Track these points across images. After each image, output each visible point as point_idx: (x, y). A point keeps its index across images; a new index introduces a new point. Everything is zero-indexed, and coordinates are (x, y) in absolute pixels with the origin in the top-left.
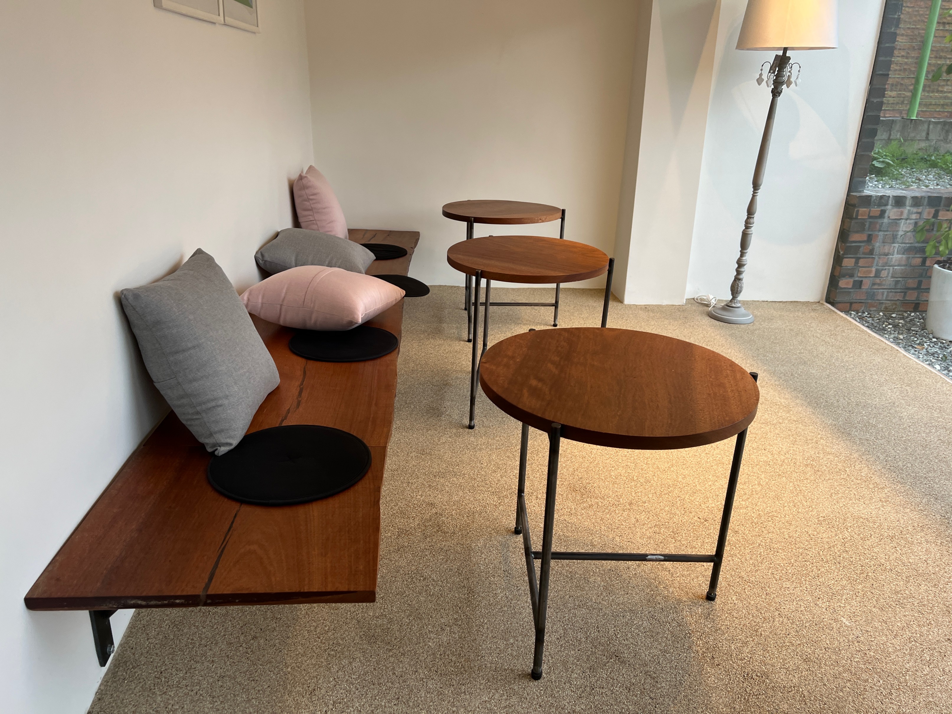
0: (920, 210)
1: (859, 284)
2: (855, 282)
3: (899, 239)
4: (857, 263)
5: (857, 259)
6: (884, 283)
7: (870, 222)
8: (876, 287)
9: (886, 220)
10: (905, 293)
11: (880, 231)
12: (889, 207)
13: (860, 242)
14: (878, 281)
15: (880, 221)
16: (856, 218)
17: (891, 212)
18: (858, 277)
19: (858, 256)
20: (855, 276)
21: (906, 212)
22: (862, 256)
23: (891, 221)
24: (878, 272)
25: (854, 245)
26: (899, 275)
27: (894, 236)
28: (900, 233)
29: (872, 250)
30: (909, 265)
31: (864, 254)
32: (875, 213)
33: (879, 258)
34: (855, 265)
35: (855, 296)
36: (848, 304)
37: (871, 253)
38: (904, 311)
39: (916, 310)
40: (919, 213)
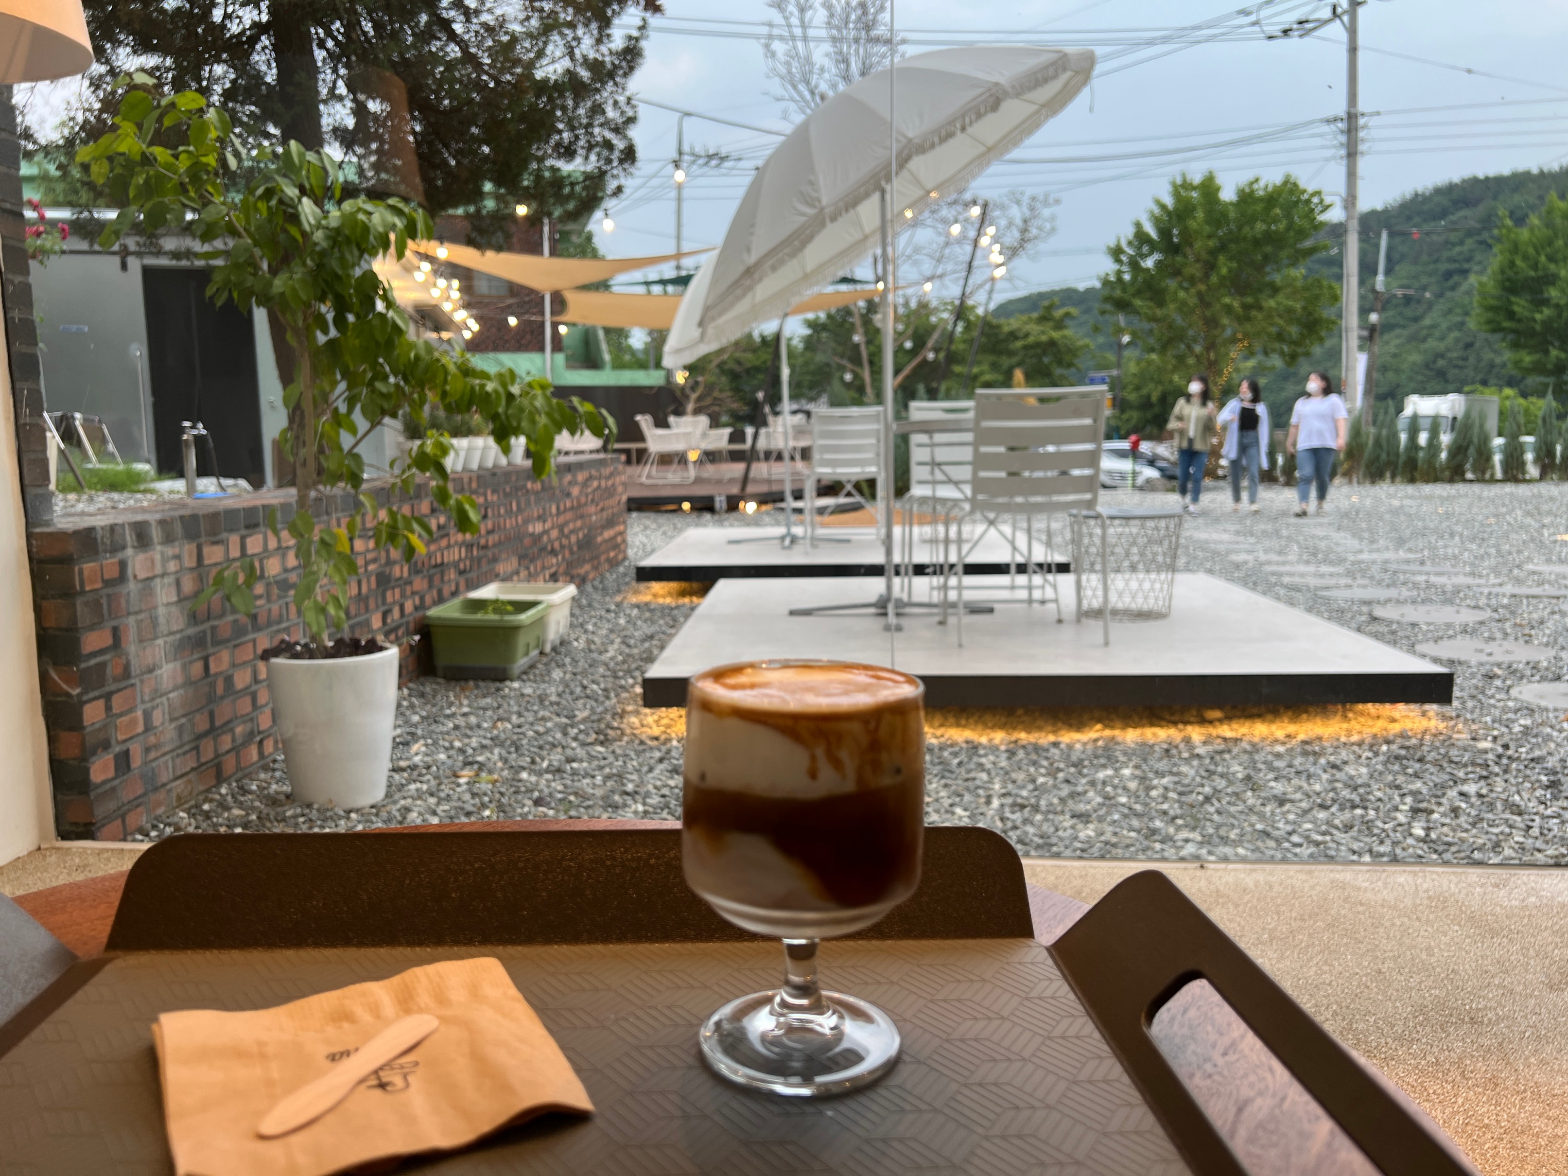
0: (177, 551)
1: (123, 761)
2: (117, 757)
3: (163, 627)
4: (108, 708)
5: (108, 696)
6: (162, 739)
7: (109, 596)
8: (153, 755)
9: (132, 586)
10: (197, 748)
11: (129, 614)
12: (129, 552)
13: (102, 652)
14: (152, 740)
15: (123, 590)
16: (83, 592)
17: (136, 563)
18: (118, 743)
19: (107, 689)
20: (113, 742)
21: (158, 557)
22: (113, 687)
23: (140, 585)
24: (147, 715)
25: (93, 662)
26: (180, 712)
27: (154, 621)
28: (161, 611)
29: (127, 667)
30: (189, 683)
31: (116, 680)
32: (112, 572)
33: (142, 681)
34: (108, 716)
35: (126, 795)
36: (119, 822)
37: (126, 673)
38: (208, 790)
39: (220, 778)
40: (177, 557)
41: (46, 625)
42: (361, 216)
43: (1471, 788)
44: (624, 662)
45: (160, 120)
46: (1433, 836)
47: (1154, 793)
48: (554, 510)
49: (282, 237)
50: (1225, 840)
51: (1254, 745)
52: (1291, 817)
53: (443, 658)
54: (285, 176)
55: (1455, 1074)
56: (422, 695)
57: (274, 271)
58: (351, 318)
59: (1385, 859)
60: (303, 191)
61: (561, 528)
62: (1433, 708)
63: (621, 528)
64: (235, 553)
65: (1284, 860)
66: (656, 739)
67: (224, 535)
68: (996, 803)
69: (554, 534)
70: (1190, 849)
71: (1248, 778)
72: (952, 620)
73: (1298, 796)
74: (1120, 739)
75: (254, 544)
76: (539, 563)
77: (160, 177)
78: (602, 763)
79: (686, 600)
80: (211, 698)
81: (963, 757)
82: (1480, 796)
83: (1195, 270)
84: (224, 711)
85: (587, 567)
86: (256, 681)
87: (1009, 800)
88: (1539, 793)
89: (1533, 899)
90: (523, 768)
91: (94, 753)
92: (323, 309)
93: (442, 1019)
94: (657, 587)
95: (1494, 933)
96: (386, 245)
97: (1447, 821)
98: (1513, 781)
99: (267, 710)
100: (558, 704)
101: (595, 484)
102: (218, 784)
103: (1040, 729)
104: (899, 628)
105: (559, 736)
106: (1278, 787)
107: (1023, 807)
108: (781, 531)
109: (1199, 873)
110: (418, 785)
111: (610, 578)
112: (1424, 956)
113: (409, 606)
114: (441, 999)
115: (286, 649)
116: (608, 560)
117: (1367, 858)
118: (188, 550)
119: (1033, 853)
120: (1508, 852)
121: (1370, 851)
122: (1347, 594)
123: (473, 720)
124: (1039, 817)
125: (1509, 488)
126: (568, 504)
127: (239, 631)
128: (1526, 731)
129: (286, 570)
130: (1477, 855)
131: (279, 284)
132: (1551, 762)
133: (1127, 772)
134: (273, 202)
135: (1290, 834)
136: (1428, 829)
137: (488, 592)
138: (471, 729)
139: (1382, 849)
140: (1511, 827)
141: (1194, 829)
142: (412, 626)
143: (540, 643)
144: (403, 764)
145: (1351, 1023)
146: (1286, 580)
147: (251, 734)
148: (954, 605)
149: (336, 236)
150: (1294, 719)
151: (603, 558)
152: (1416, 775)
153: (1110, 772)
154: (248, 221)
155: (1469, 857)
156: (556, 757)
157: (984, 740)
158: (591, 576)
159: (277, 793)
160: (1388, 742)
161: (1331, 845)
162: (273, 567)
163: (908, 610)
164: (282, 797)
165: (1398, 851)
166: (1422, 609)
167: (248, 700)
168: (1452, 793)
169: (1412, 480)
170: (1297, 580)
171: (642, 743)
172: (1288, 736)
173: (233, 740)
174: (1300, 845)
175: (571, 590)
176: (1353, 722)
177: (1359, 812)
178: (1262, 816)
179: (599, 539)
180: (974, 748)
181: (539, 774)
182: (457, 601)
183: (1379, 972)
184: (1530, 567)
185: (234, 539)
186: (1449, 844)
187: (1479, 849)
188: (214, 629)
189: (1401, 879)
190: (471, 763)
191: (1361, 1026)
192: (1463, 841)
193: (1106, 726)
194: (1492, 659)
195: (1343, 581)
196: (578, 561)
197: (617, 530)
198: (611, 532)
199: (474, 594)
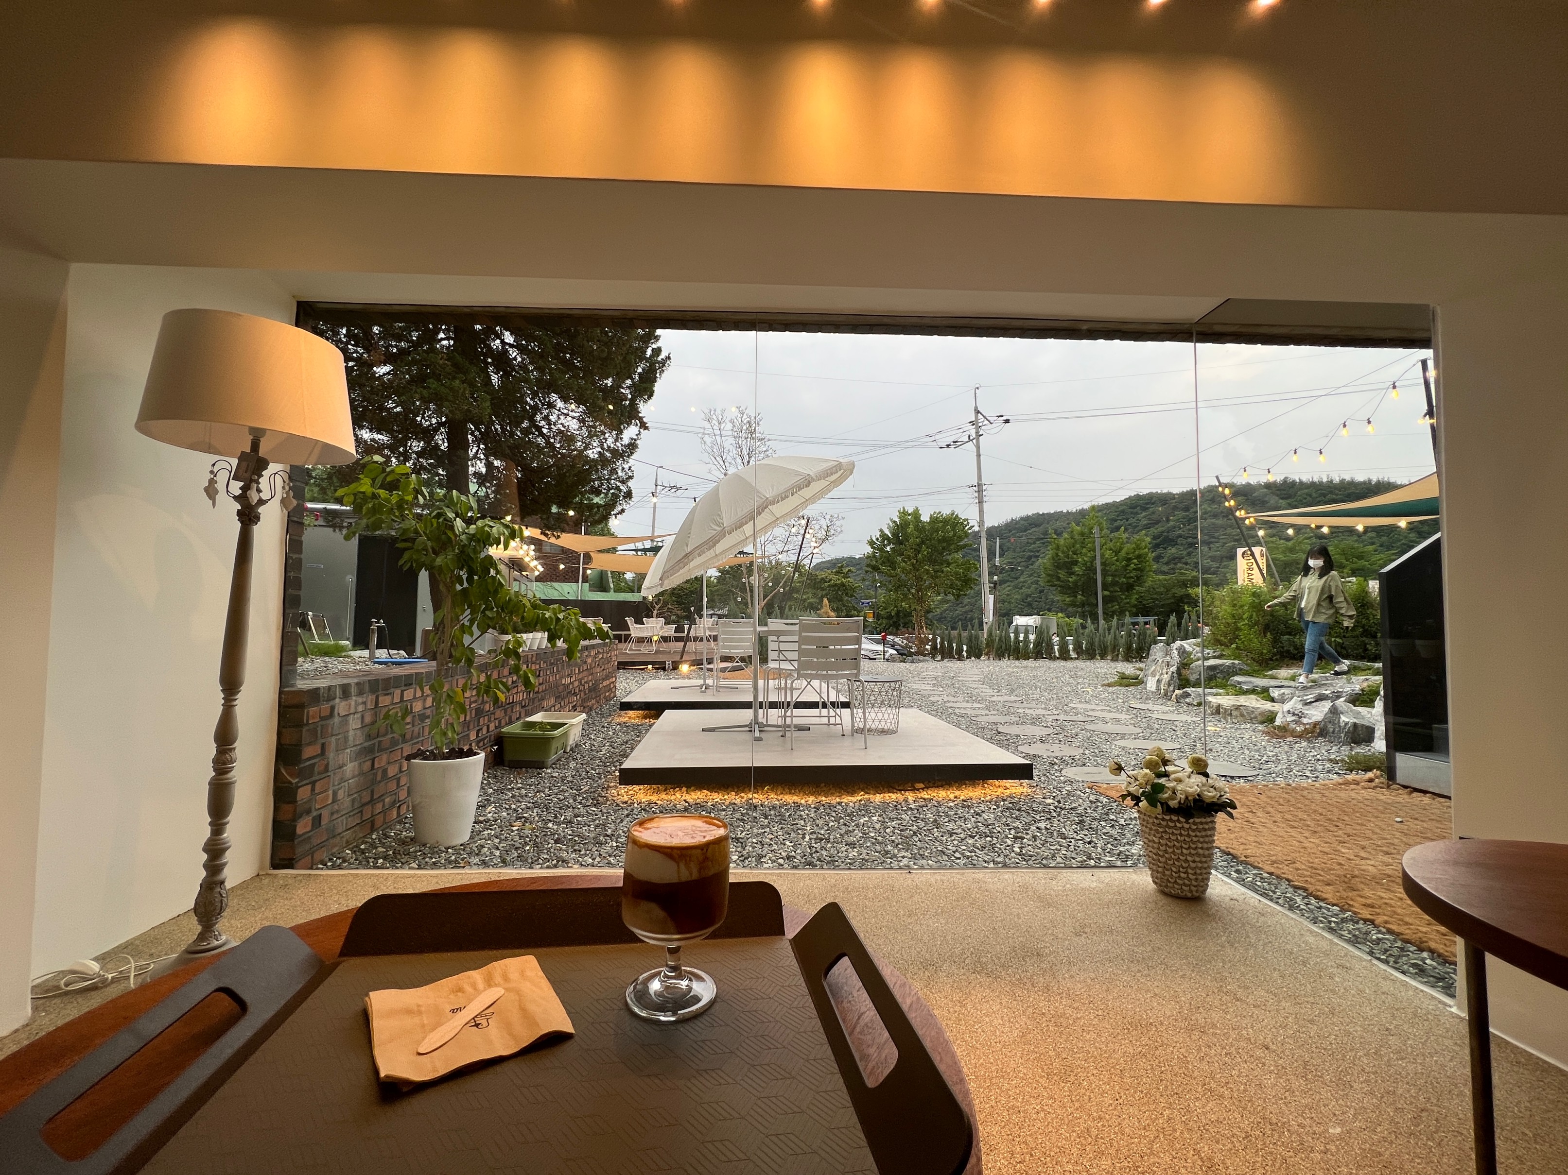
0: (364, 700)
1: (317, 821)
2: (314, 818)
3: (351, 743)
4: (313, 790)
5: (313, 783)
6: (342, 807)
7: (322, 726)
8: (335, 816)
9: (336, 720)
10: (361, 812)
11: (332, 735)
12: (337, 700)
13: (313, 758)
14: (336, 807)
15: (330, 722)
16: (308, 724)
17: (341, 707)
18: (316, 810)
19: (314, 779)
20: (313, 809)
21: (353, 703)
22: (317, 778)
23: (340, 719)
24: (335, 794)
25: (308, 763)
26: (355, 790)
27: (346, 739)
28: (351, 733)
29: (327, 765)
30: (361, 774)
31: (319, 773)
32: (325, 713)
33: (334, 774)
34: (312, 794)
35: (315, 841)
36: (310, 857)
37: (326, 769)
38: (365, 837)
39: (373, 829)
40: (364, 703)
41: (283, 742)
42: (487, 528)
43: (1042, 825)
44: (610, 757)
45: (385, 478)
46: (1024, 852)
47: (888, 830)
49: (443, 537)
50: (923, 857)
51: (939, 802)
52: (956, 842)
53: (508, 756)
54: (448, 507)
55: (1029, 985)
56: (495, 777)
57: (436, 553)
58: (476, 578)
59: (1000, 865)
60: (457, 515)
61: (580, 681)
62: (1025, 782)
63: (614, 679)
64: (397, 699)
65: (951, 867)
66: (626, 803)
67: (392, 690)
68: (807, 838)
69: (576, 684)
70: (905, 861)
71: (935, 821)
72: (788, 734)
73: (960, 831)
74: (872, 800)
75: (408, 695)
76: (567, 701)
77: (380, 504)
78: (595, 817)
79: (647, 721)
80: (374, 782)
81: (791, 812)
82: (1047, 829)
83: (911, 553)
84: (380, 790)
85: (593, 701)
86: (401, 772)
87: (814, 836)
88: (1074, 827)
89: (1068, 886)
90: (550, 821)
91: (301, 817)
92: (461, 573)
93: (506, 989)
94: (631, 713)
95: (1049, 905)
96: (498, 544)
97: (1031, 843)
98: (1062, 820)
99: (405, 788)
100: (572, 782)
101: (601, 656)
102: (372, 832)
103: (832, 794)
104: (759, 739)
105: (571, 801)
106: (951, 826)
107: (821, 840)
108: (702, 682)
109: (908, 876)
110: (489, 831)
111: (606, 707)
112: (1016, 920)
113: (492, 727)
114: (506, 978)
115: (421, 755)
116: (605, 697)
117: (992, 865)
118: (370, 699)
119: (825, 867)
120: (1059, 860)
121: (993, 861)
122: (986, 719)
123: (523, 792)
124: (829, 845)
125: (1063, 663)
126: (585, 668)
127: (394, 743)
128: (1069, 793)
129: (425, 709)
130: (1044, 862)
131: (439, 561)
132: (1080, 810)
133: (875, 818)
134: (441, 520)
135: (954, 852)
136: (1021, 848)
137: (537, 718)
138: (522, 797)
139: (999, 859)
140: (1060, 846)
141: (907, 851)
142: (493, 740)
143: (564, 746)
144: (481, 819)
145: (979, 958)
146: (957, 711)
147: (394, 802)
148: (789, 726)
149: (472, 537)
150: (959, 788)
151: (602, 697)
152: (1017, 818)
153: (867, 819)
154: (426, 528)
155: (1040, 863)
156: (569, 814)
157: (803, 802)
158: (595, 707)
159: (406, 837)
160: (1004, 800)
161: (975, 858)
162: (417, 707)
163: (765, 729)
164: (409, 840)
165: (1007, 860)
166: (1021, 727)
167: (395, 781)
168: (1033, 828)
169: (1018, 659)
170: (962, 711)
171: (618, 805)
172: (956, 797)
173: (383, 806)
174: (960, 858)
175: (584, 716)
177: (989, 839)
178: (941, 842)
179: (601, 686)
180: (797, 806)
181: (559, 824)
182: (519, 723)
183: (994, 929)
184: (1072, 705)
185: (398, 692)
186: (1031, 856)
187: (1046, 858)
188: (380, 742)
189: (1006, 877)
190: (520, 818)
191: (984, 960)
192: (1038, 854)
193: (866, 793)
194: (1053, 755)
195: (984, 712)
196: (589, 699)
197: (611, 680)
198: (608, 682)
199: (529, 719)
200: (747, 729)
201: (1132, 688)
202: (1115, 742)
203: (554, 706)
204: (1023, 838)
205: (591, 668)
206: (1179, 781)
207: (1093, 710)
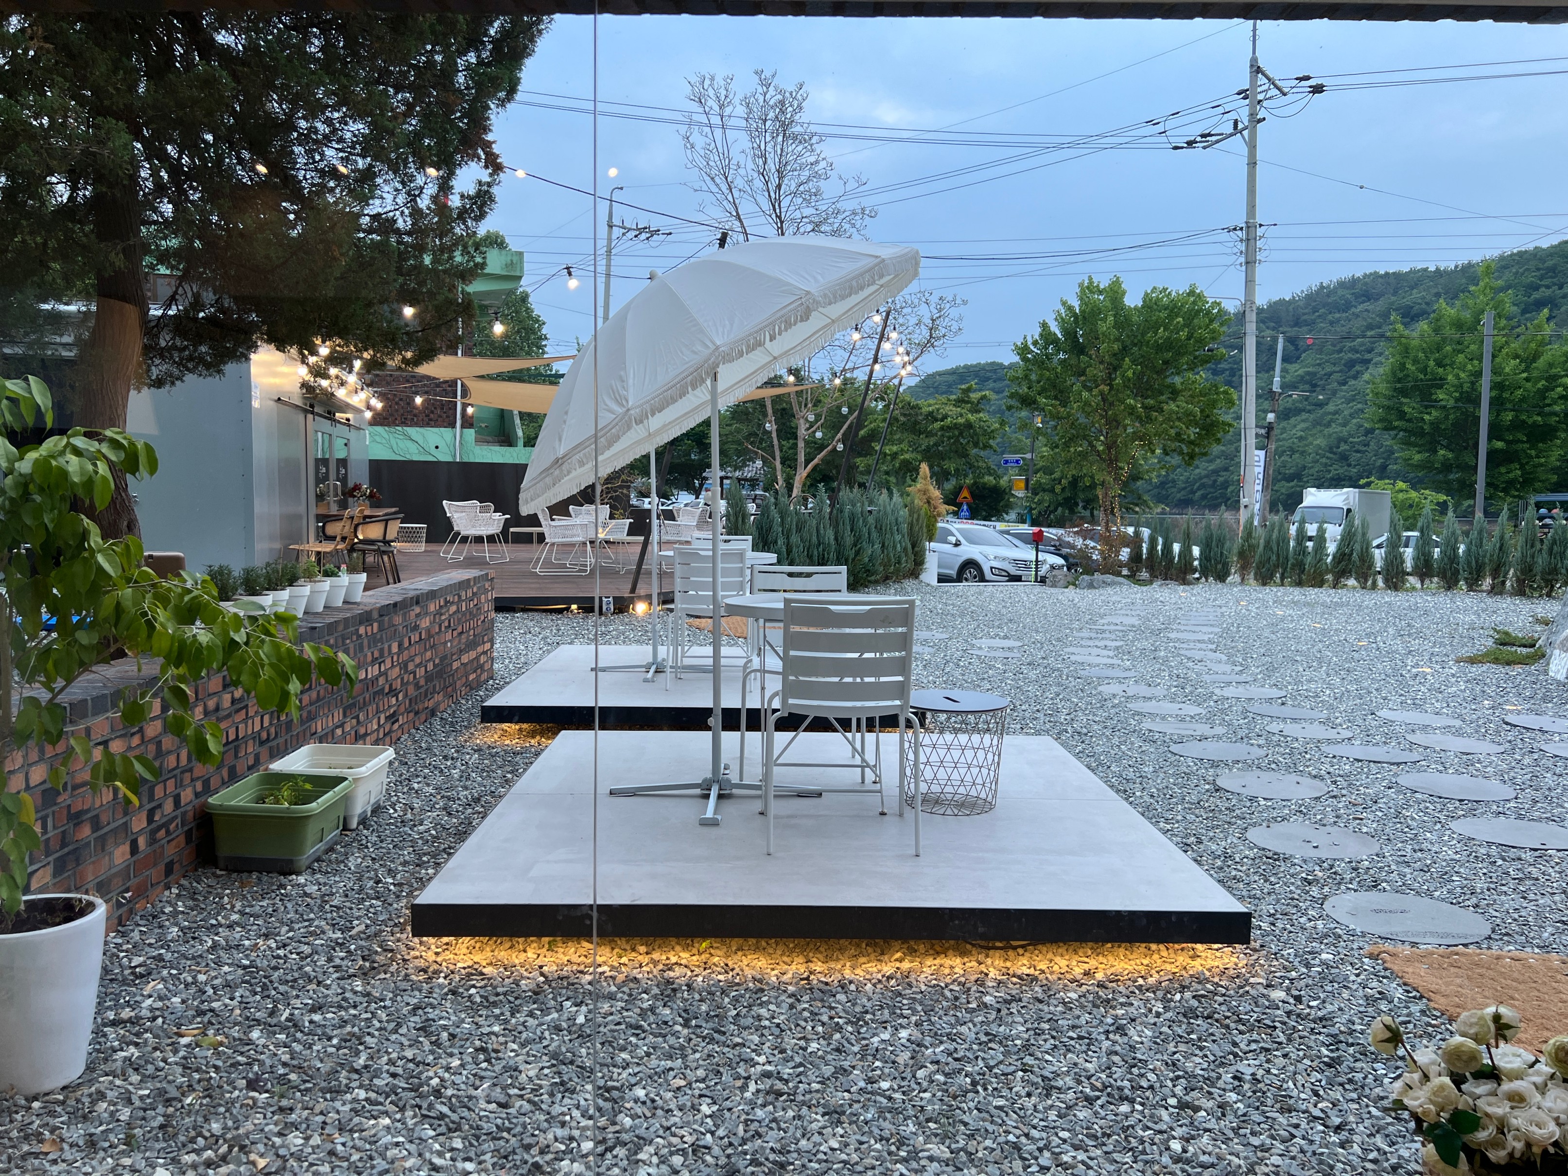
43: (1247, 1067)
46: (1191, 1151)
47: (921, 1073)
48: (395, 649)
51: (1047, 988)
53: (224, 850)
56: (193, 895)
61: (404, 666)
63: (487, 646)
68: (752, 1088)
69: (396, 671)
73: (1069, 1079)
74: (915, 975)
76: (372, 708)
81: (743, 1005)
82: (1255, 1080)
85: (438, 698)
87: (768, 1084)
88: (1315, 1076)
90: (259, 1021)
97: (1211, 1124)
98: (1294, 1054)
100: (339, 908)
101: (453, 608)
105: (321, 962)
106: (1054, 1065)
110: (130, 1051)
113: (187, 795)
116: (465, 686)
122: (1200, 749)
123: (237, 935)
125: (1390, 597)
126: (415, 637)
128: (1325, 970)
132: (1339, 1024)
133: (904, 1034)
136: (1187, 1139)
138: (229, 950)
141: (944, 1140)
142: (190, 815)
143: (342, 821)
144: (127, 1013)
146: (1147, 724)
151: (459, 684)
152: (1199, 1044)
153: (885, 1036)
157: (775, 974)
158: (442, 708)
160: (1183, 990)
166: (1266, 776)
168: (1227, 1076)
169: (1299, 584)
170: (1156, 726)
171: (407, 977)
172: (1087, 974)
175: (390, 753)
176: (1156, 956)
177: (1125, 1108)
179: (455, 665)
180: (759, 989)
181: (273, 1032)
182: (253, 777)
184: (1384, 713)
190: (204, 1013)
194: (1315, 854)
195: (1203, 729)
196: (427, 695)
197: (480, 649)
198: (473, 654)
199: (277, 766)
200: (698, 791)
201: (1518, 669)
202: (1454, 825)
203: (342, 726)
204: (1197, 1109)
205: (430, 636)
206: (1517, 1099)
207: (1425, 728)
